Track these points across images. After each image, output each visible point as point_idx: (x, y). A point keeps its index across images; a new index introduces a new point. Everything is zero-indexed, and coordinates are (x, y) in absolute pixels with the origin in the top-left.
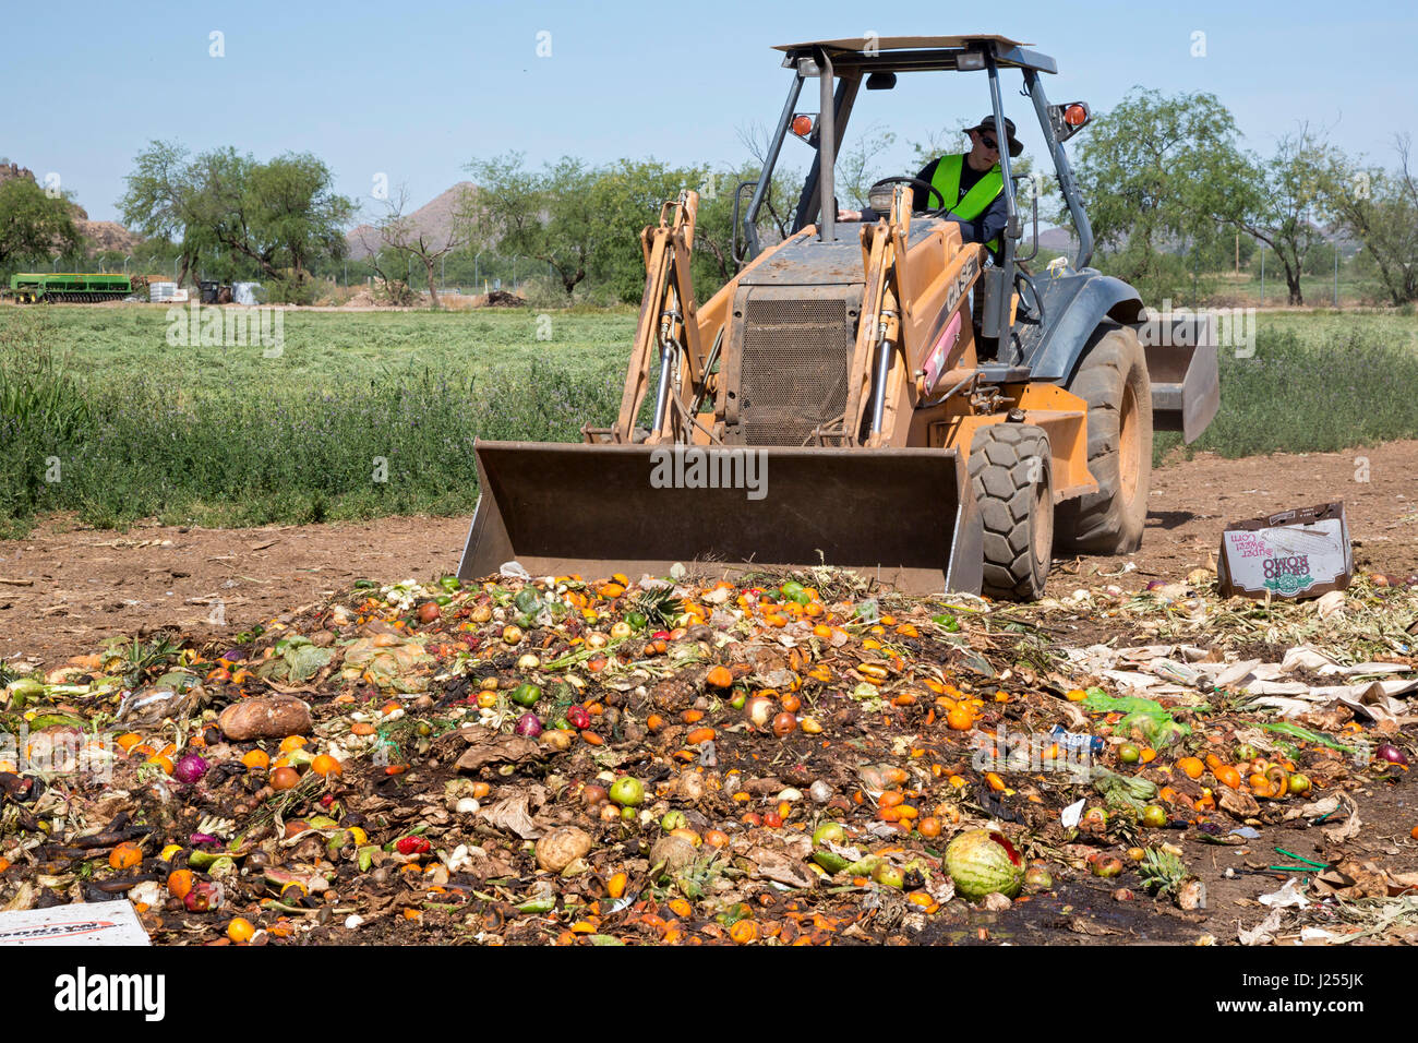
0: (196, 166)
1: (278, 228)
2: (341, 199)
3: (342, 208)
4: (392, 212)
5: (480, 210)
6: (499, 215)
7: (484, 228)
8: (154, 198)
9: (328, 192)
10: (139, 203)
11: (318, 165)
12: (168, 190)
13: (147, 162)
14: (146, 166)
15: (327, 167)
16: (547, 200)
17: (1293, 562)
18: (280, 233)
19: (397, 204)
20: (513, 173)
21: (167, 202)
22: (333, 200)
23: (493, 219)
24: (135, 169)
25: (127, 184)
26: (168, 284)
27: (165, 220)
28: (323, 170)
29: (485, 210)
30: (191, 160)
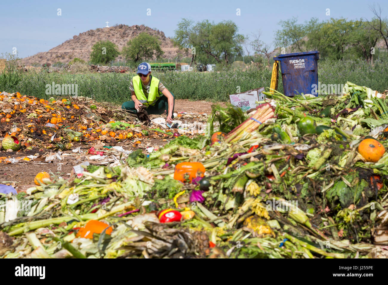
0: (196, 26)
1: (220, 46)
2: (241, 35)
3: (242, 39)
4: (256, 39)
5: (284, 37)
6: (290, 39)
7: (285, 43)
8: (183, 38)
9: (237, 33)
10: (179, 39)
11: (233, 24)
12: (187, 35)
13: (181, 26)
14: (181, 27)
15: (236, 25)
16: (307, 33)
17: (245, 103)
18: (220, 47)
19: (258, 36)
20: (294, 24)
21: (187, 39)
22: (239, 36)
23: (288, 40)
24: (177, 28)
25: (174, 33)
26: (187, 66)
27: (186, 44)
28: (235, 26)
29: (286, 37)
30: (194, 25)
